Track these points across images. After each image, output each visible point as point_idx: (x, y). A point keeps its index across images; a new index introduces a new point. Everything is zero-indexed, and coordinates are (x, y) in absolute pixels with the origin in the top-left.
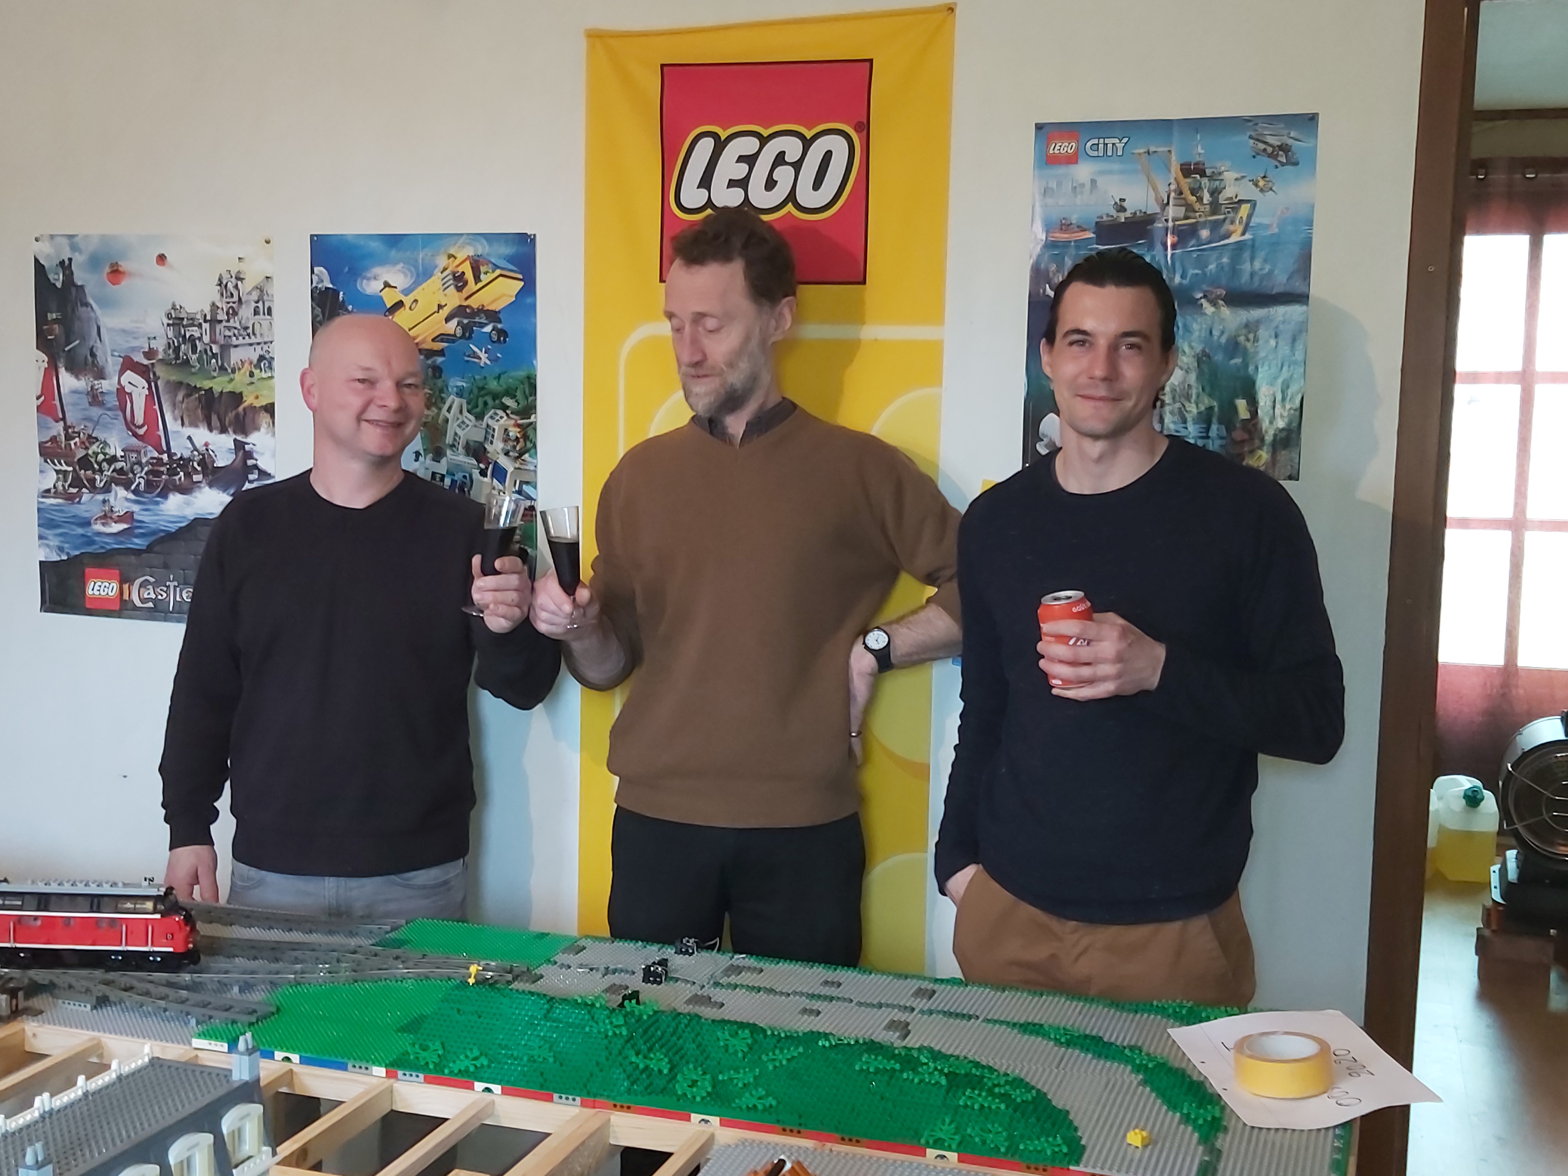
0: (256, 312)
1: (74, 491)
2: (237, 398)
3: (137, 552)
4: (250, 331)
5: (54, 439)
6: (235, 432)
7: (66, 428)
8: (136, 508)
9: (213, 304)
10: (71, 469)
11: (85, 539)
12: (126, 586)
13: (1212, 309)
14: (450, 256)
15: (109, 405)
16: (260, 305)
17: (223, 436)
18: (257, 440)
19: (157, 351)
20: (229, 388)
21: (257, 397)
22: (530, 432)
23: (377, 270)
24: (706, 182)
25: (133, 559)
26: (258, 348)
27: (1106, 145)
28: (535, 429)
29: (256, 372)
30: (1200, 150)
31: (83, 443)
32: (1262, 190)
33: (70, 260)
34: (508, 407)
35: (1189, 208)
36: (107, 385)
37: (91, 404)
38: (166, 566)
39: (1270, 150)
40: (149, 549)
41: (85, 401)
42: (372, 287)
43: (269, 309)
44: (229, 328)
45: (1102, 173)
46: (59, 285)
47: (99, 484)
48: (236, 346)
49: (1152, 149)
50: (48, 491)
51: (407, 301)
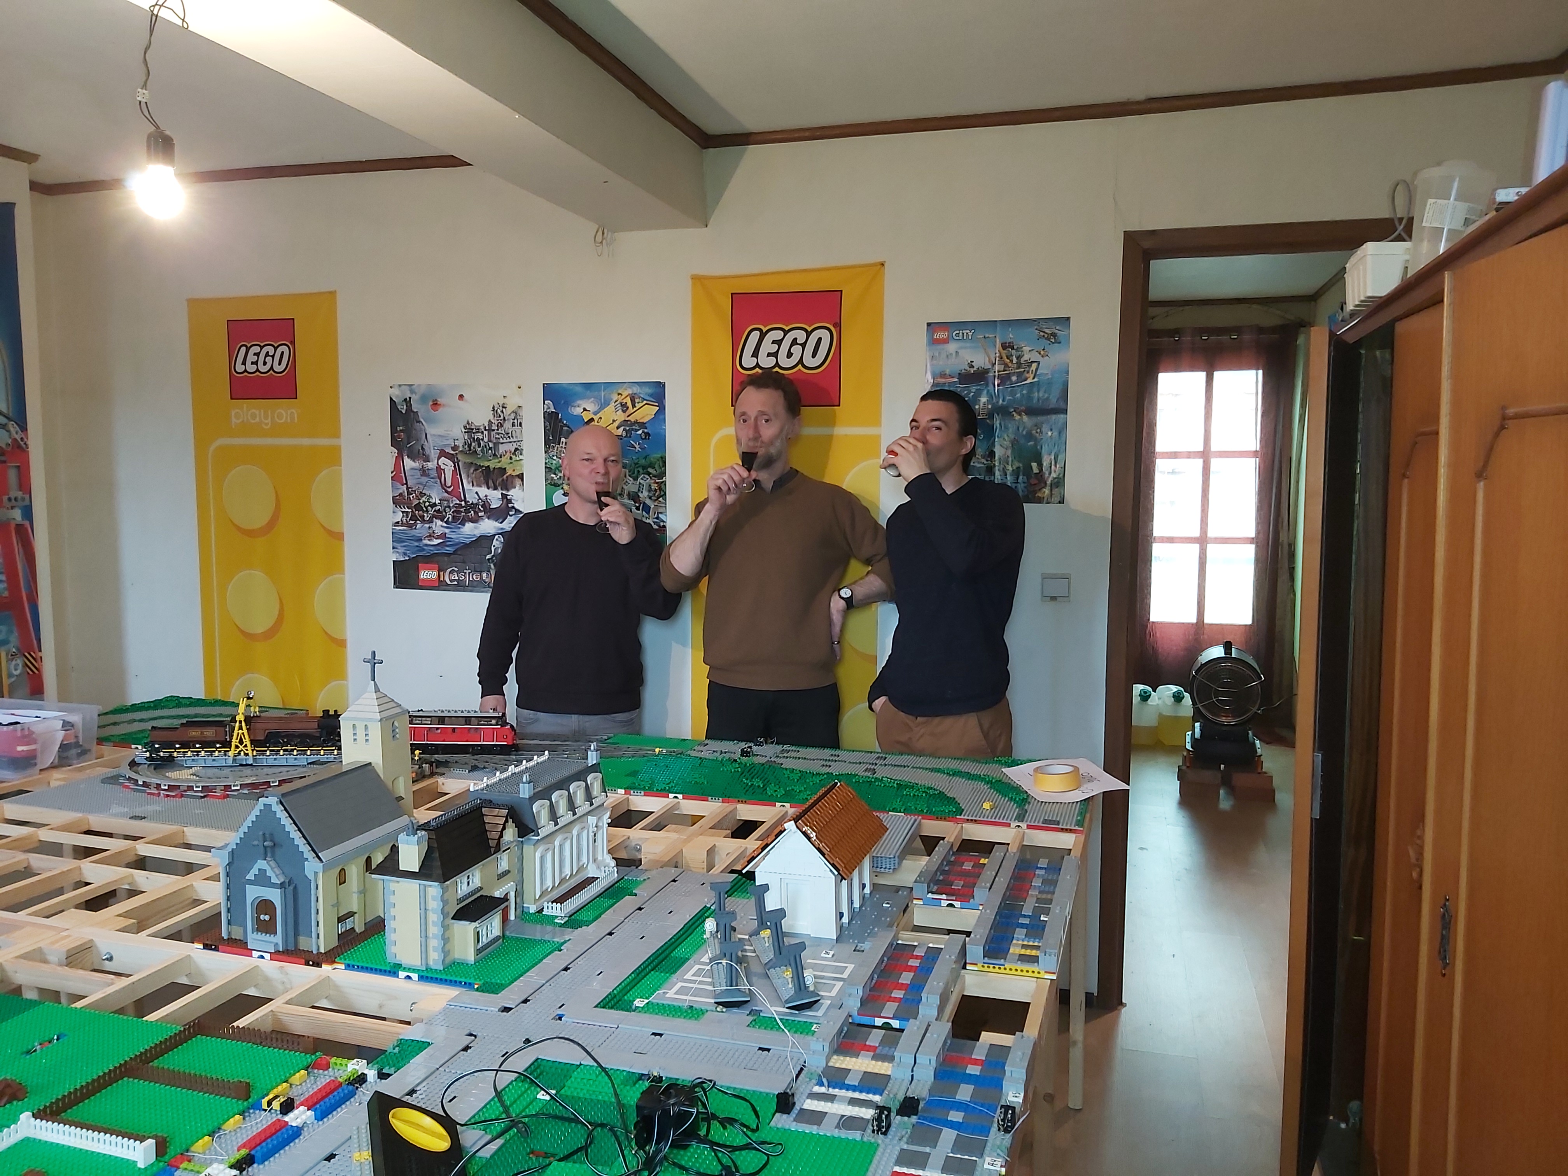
0: (513, 425)
1: (413, 522)
2: (503, 470)
3: (448, 555)
4: (510, 435)
5: (401, 495)
6: (502, 489)
7: (408, 488)
8: (447, 531)
9: (490, 421)
10: (410, 510)
11: (418, 548)
12: (442, 573)
13: (1019, 417)
14: (619, 394)
15: (432, 476)
16: (516, 421)
17: (495, 491)
18: (513, 493)
19: (459, 447)
20: (499, 465)
21: (514, 470)
22: (663, 486)
23: (579, 402)
24: (755, 354)
25: (446, 559)
26: (515, 444)
27: (963, 333)
28: (665, 485)
29: (514, 457)
30: (1011, 336)
31: (417, 496)
32: (1043, 357)
33: (410, 398)
34: (651, 473)
35: (1006, 365)
36: (430, 465)
37: (421, 475)
38: (464, 562)
39: (1046, 336)
40: (455, 553)
41: (418, 473)
42: (577, 411)
43: (521, 423)
44: (498, 434)
45: (961, 348)
46: (404, 412)
47: (426, 519)
48: (502, 443)
49: (987, 336)
50: (398, 522)
51: (596, 418)
